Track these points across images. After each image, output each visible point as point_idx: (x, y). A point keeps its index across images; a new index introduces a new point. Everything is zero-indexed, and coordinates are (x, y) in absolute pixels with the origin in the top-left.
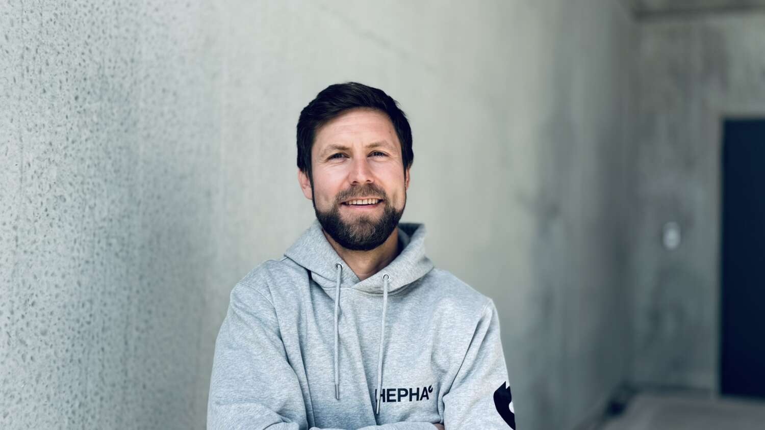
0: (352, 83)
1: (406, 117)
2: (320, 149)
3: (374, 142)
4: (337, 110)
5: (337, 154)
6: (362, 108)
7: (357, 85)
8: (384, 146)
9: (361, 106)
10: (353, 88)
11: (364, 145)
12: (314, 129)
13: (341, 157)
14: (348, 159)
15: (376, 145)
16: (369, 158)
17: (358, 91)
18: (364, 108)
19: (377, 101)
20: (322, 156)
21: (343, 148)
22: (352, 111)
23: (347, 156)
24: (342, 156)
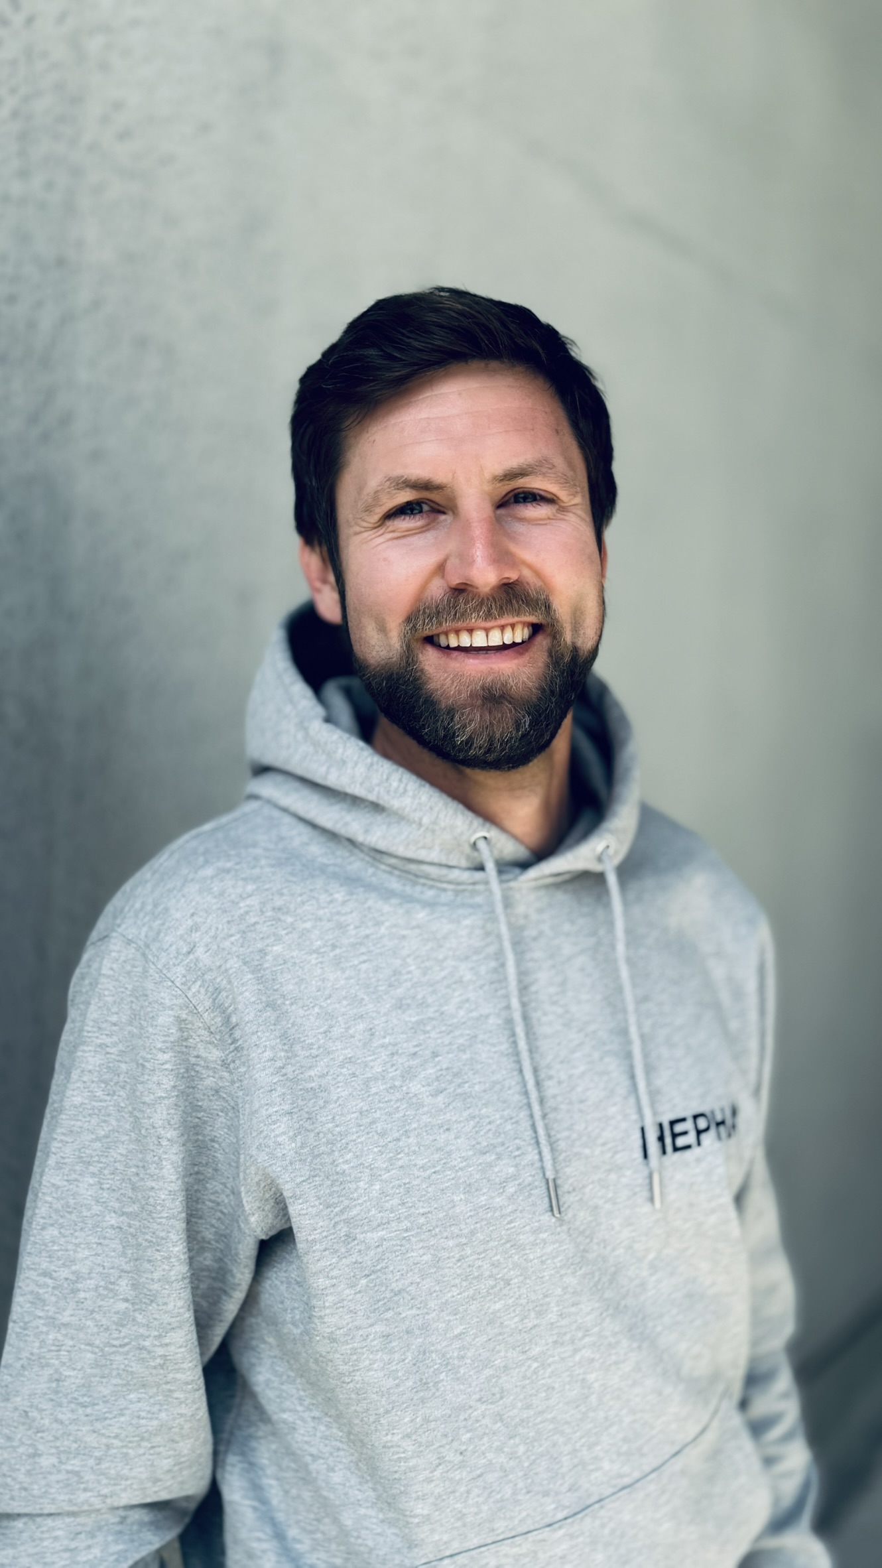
0: (442, 289)
1: (599, 385)
2: (360, 489)
3: (513, 463)
4: (404, 372)
5: (409, 503)
6: (476, 364)
7: (458, 294)
8: (544, 474)
9: (473, 357)
10: (449, 304)
11: (488, 475)
12: (340, 430)
13: (421, 512)
14: (443, 517)
15: (521, 473)
16: (501, 511)
17: (462, 314)
18: (482, 364)
19: (519, 341)
20: (368, 509)
21: (426, 486)
22: (448, 376)
23: (438, 510)
24: (425, 508)
